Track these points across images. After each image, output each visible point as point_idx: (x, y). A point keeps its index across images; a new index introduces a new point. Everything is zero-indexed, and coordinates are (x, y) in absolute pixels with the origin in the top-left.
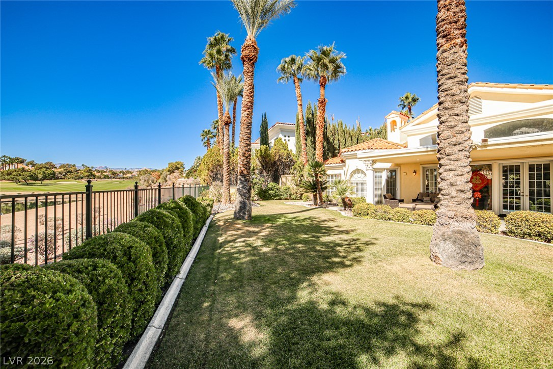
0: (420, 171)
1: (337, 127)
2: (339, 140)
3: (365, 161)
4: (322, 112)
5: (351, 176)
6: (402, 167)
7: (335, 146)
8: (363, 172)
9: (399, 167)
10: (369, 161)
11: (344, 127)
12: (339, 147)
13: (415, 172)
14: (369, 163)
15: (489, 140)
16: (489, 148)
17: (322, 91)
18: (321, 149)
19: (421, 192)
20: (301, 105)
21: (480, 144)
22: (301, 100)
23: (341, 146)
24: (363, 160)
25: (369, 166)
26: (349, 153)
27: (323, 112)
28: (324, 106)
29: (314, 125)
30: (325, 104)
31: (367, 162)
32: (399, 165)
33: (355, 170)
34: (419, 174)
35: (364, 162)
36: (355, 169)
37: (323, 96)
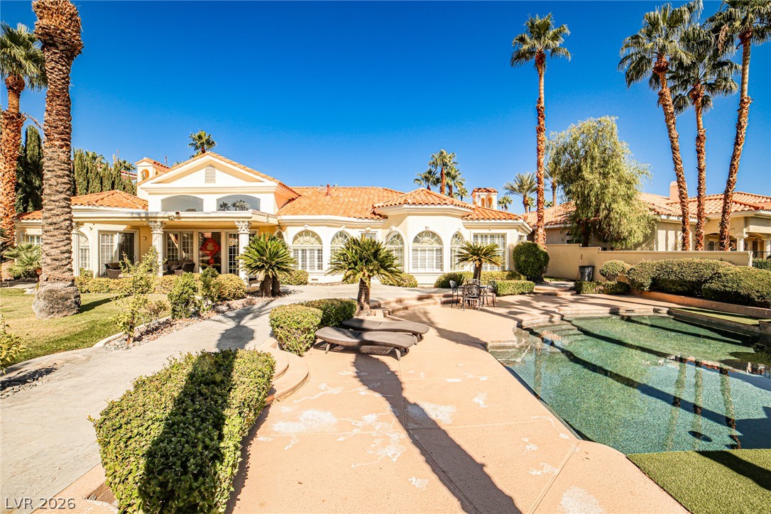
6: (141, 230)
9: (138, 231)
32: (137, 228)
37: (14, 108)
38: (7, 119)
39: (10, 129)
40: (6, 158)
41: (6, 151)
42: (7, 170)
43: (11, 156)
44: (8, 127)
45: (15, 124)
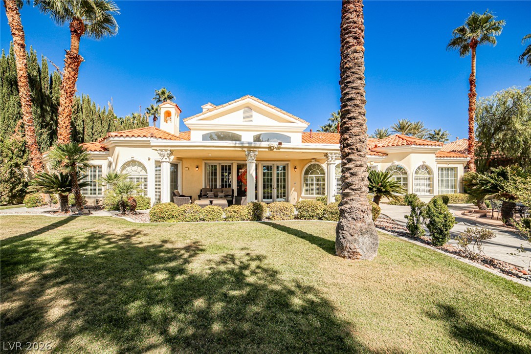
0: (202, 167)
1: (81, 103)
2: (83, 121)
3: (161, 150)
4: (73, 73)
5: (123, 168)
7: (78, 128)
8: (140, 164)
9: (181, 161)
10: (166, 150)
11: (92, 105)
12: (83, 130)
13: (197, 167)
14: (166, 153)
15: (283, 143)
16: (281, 150)
17: (75, 42)
18: (68, 128)
19: (204, 187)
20: (23, 46)
21: (276, 146)
22: (23, 37)
23: (86, 130)
24: (158, 148)
25: (166, 157)
26: (122, 138)
27: (75, 74)
28: (78, 66)
29: (41, 89)
30: (79, 63)
31: (164, 152)
32: (180, 159)
33: (130, 162)
34: (202, 169)
35: (159, 152)
36: (130, 159)
37: (76, 49)
38: (71, 58)
39: (72, 68)
40: (67, 94)
41: (67, 87)
42: (67, 105)
43: (70, 92)
44: (71, 66)
45: (76, 64)
